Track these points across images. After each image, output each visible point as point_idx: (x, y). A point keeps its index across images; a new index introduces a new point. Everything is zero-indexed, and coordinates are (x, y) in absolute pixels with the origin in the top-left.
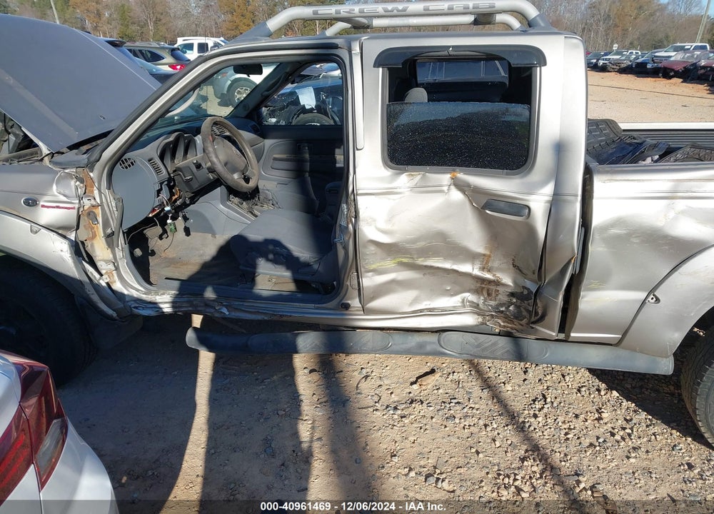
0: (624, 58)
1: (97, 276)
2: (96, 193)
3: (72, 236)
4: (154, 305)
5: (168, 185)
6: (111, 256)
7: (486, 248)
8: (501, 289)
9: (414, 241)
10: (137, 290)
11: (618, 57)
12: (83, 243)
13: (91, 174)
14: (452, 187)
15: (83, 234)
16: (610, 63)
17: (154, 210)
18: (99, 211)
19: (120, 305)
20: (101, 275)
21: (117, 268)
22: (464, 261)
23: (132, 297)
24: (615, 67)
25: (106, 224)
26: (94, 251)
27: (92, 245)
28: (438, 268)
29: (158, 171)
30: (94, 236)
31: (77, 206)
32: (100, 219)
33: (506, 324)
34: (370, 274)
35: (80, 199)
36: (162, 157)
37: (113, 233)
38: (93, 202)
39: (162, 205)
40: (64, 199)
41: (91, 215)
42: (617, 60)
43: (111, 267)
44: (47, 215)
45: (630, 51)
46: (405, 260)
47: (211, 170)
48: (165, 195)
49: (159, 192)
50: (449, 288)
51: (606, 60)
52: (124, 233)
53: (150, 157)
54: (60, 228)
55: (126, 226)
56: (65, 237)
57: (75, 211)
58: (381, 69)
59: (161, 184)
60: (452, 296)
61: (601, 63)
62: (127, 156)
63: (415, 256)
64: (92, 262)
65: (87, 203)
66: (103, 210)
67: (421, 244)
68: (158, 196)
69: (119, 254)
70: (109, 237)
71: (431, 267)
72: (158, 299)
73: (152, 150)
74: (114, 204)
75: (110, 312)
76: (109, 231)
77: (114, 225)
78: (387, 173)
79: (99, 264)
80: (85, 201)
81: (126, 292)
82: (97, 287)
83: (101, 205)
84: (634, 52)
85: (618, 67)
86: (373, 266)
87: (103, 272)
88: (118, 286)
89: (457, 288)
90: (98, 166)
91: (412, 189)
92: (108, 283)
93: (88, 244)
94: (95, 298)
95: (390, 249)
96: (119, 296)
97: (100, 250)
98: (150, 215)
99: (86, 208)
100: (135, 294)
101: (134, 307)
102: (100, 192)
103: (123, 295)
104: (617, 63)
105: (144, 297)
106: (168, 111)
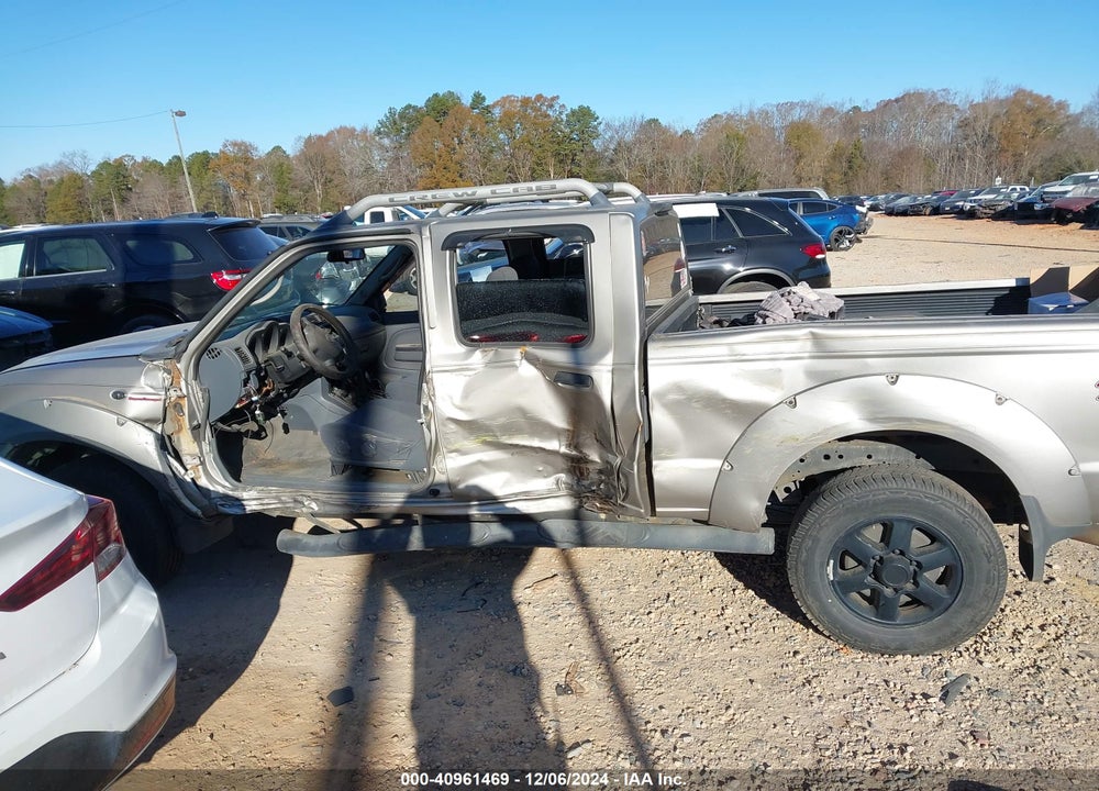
0: (1001, 197)
1: (183, 471)
2: (183, 384)
3: (159, 429)
4: (238, 502)
5: (257, 374)
6: (197, 450)
7: (568, 423)
8: (591, 467)
9: (493, 418)
10: (224, 487)
11: (991, 196)
12: (169, 437)
13: (178, 365)
14: (524, 361)
15: (169, 428)
16: (980, 205)
17: (240, 401)
18: (185, 402)
19: (206, 502)
20: (186, 470)
21: (203, 463)
22: (549, 438)
23: (218, 493)
24: (987, 211)
25: (192, 416)
26: (180, 445)
27: (179, 439)
28: (524, 446)
29: (244, 360)
30: (180, 429)
31: (163, 397)
32: (186, 411)
33: (603, 506)
34: (454, 454)
35: (167, 390)
36: (252, 347)
37: (199, 426)
38: (179, 393)
39: (249, 396)
40: (152, 391)
41: (178, 407)
42: (990, 200)
43: (197, 461)
44: (135, 408)
45: (1011, 187)
46: (489, 439)
47: (302, 358)
48: (253, 384)
49: (246, 382)
50: (541, 469)
51: (975, 201)
52: (211, 426)
53: (237, 347)
54: (147, 421)
55: (213, 418)
56: (151, 430)
57: (161, 403)
58: (448, 252)
59: (249, 373)
60: (545, 477)
61: (968, 206)
62: (212, 346)
63: (498, 434)
64: (178, 458)
65: (173, 394)
66: (189, 401)
67: (502, 420)
68: (245, 385)
69: (206, 447)
70: (196, 429)
71: (517, 446)
72: (245, 495)
73: (241, 340)
74: (200, 395)
75: (194, 509)
76: (195, 423)
77: (200, 417)
78: (462, 349)
79: (184, 459)
80: (172, 391)
81: (211, 488)
82: (181, 482)
83: (188, 396)
84: (1018, 188)
85: (993, 212)
86: (457, 446)
87: (188, 467)
88: (203, 482)
89: (550, 469)
90: (186, 356)
91: (488, 364)
92: (192, 479)
93: (174, 438)
94: (179, 493)
95: (471, 427)
96: (205, 492)
97: (186, 444)
98: (238, 406)
99: (173, 399)
100: (221, 490)
101: (222, 505)
102: (186, 382)
103: (209, 490)
104: (990, 205)
105: (230, 493)
106: (253, 300)
